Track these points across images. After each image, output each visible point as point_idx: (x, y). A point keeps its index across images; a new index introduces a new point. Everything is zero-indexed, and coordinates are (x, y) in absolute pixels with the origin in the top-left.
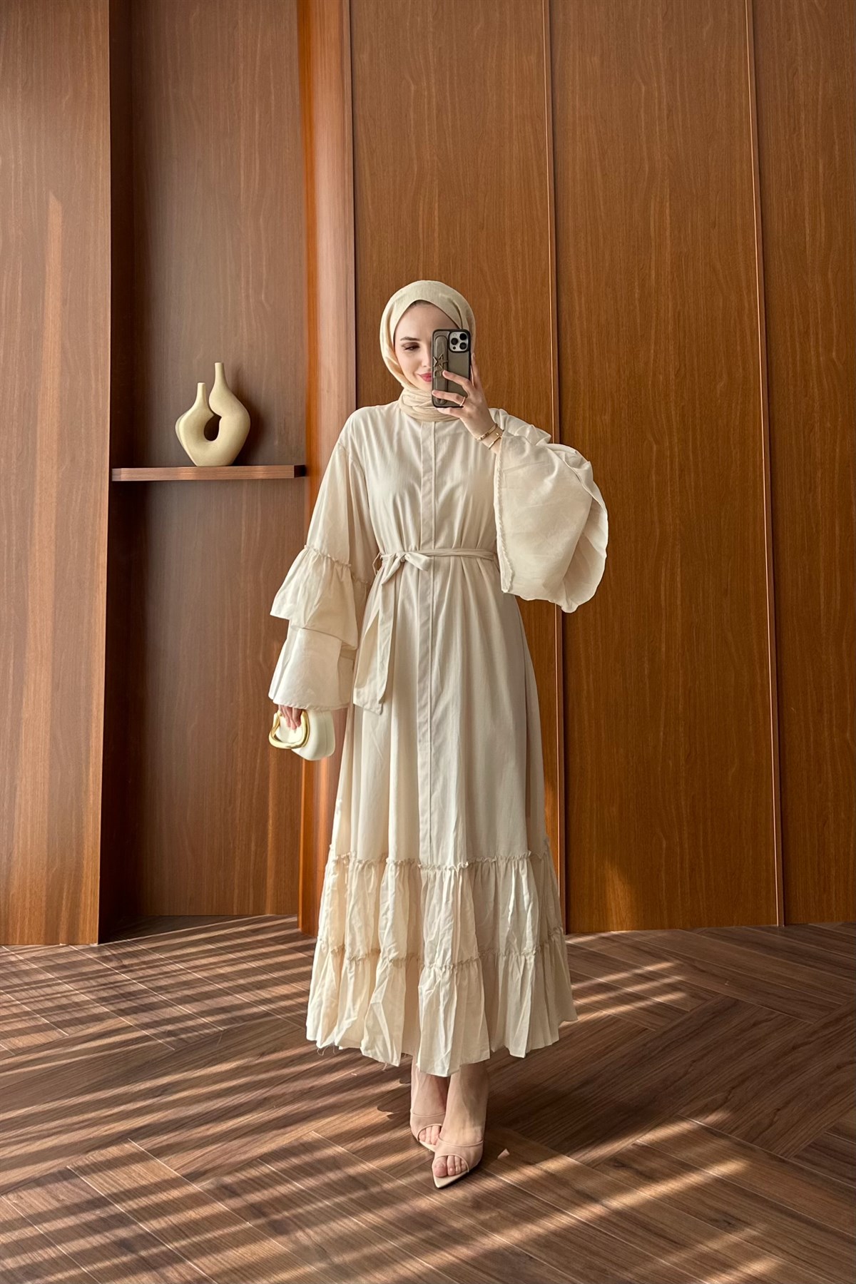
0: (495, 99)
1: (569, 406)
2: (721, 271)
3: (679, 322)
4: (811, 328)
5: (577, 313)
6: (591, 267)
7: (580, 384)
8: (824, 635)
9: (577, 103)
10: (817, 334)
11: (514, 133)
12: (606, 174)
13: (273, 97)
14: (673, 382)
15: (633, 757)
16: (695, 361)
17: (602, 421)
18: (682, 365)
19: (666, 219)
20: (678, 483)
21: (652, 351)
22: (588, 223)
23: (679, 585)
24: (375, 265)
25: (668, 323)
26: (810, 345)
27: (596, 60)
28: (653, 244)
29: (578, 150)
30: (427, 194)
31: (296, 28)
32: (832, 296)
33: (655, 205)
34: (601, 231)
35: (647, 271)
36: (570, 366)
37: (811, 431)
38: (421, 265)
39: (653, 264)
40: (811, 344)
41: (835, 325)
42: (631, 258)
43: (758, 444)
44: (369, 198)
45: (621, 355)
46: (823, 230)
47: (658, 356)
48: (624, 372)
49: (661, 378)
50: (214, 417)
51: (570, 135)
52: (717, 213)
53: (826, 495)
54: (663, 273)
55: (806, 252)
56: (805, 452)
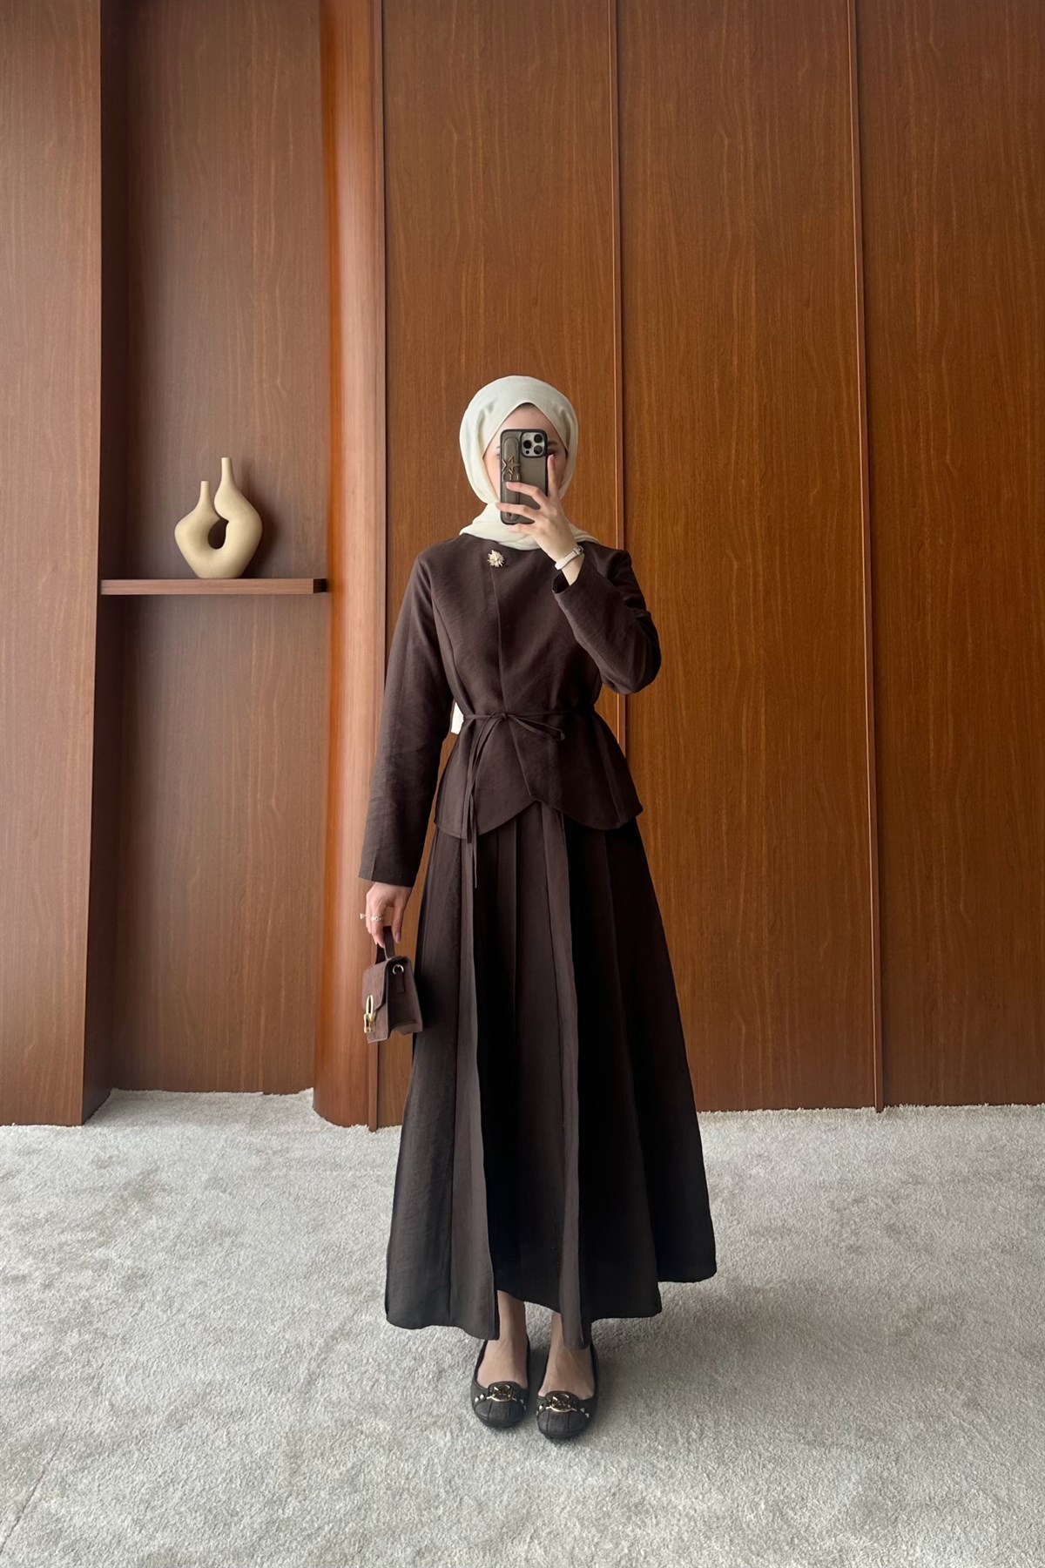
0: (552, 152)
1: (635, 514)
2: (816, 358)
3: (765, 416)
4: (921, 427)
5: (646, 405)
6: (663, 351)
7: (649, 489)
8: (934, 789)
9: (648, 158)
10: (928, 434)
11: (575, 192)
12: (682, 241)
13: (292, 148)
14: (758, 488)
15: (708, 926)
16: (784, 463)
17: (673, 533)
18: (769, 468)
19: (751, 296)
20: (762, 606)
21: (733, 451)
22: (660, 300)
23: (763, 727)
24: (409, 345)
25: (752, 420)
26: (919, 447)
27: (672, 106)
28: (736, 325)
29: (648, 213)
30: (471, 263)
31: (318, 64)
32: (946, 389)
33: (738, 279)
34: (675, 309)
35: (728, 357)
36: (637, 468)
37: (920, 548)
38: (463, 347)
39: (735, 348)
40: (921, 445)
41: (949, 424)
42: (709, 341)
43: (858, 562)
44: (403, 269)
45: (696, 455)
46: (937, 311)
47: (740, 456)
48: (700, 475)
49: (743, 481)
50: (218, 522)
51: (640, 195)
52: (811, 289)
53: (938, 624)
54: (747, 359)
55: (915, 335)
56: (912, 573)
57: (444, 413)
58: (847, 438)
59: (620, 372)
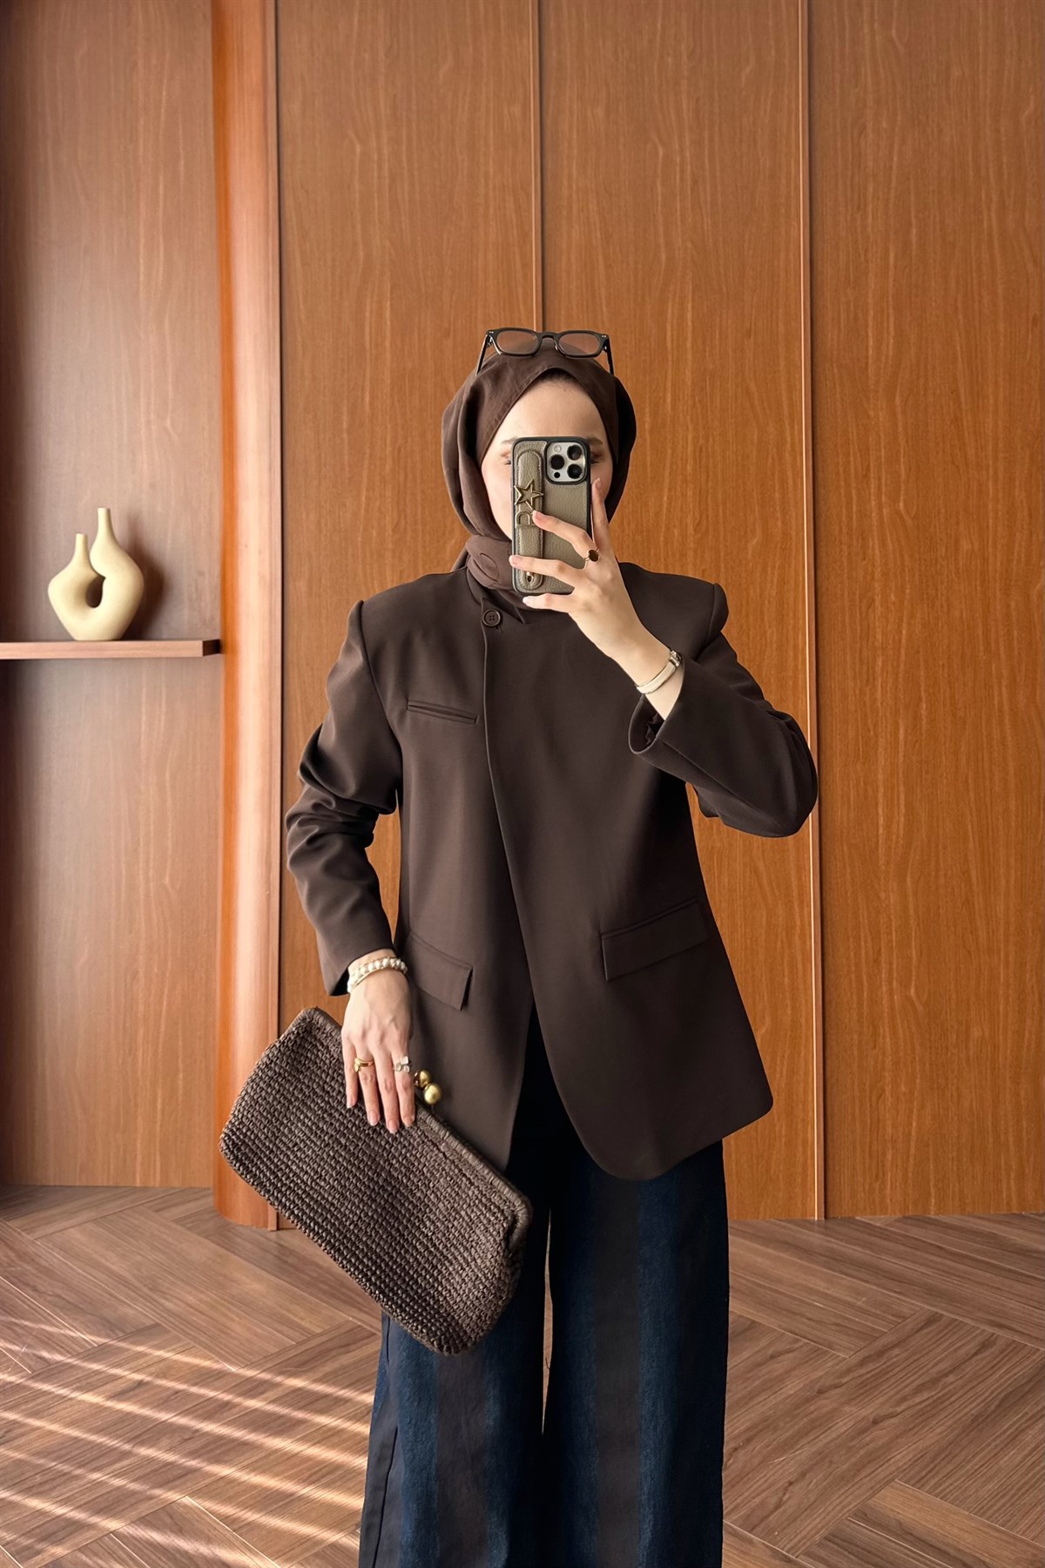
0: (466, 164)
2: (756, 394)
3: (701, 459)
4: (872, 471)
8: (883, 868)
9: (574, 172)
10: (880, 479)
11: (492, 210)
12: (610, 266)
13: (182, 162)
14: (692, 539)
16: (720, 511)
18: (704, 517)
19: (687, 324)
21: (665, 498)
24: (307, 383)
25: (687, 463)
26: (870, 494)
27: (600, 112)
28: (670, 358)
29: (574, 233)
30: (376, 290)
31: (210, 68)
32: (900, 429)
33: (673, 306)
35: (661, 394)
37: (869, 607)
38: (367, 383)
39: (669, 385)
40: (872, 490)
41: (903, 466)
43: (801, 622)
44: (300, 295)
46: (892, 341)
47: (673, 504)
48: (629, 524)
49: (676, 532)
50: (97, 577)
51: (565, 213)
52: (753, 318)
54: (681, 397)
55: (867, 368)
56: (861, 633)
57: (346, 457)
58: (790, 482)
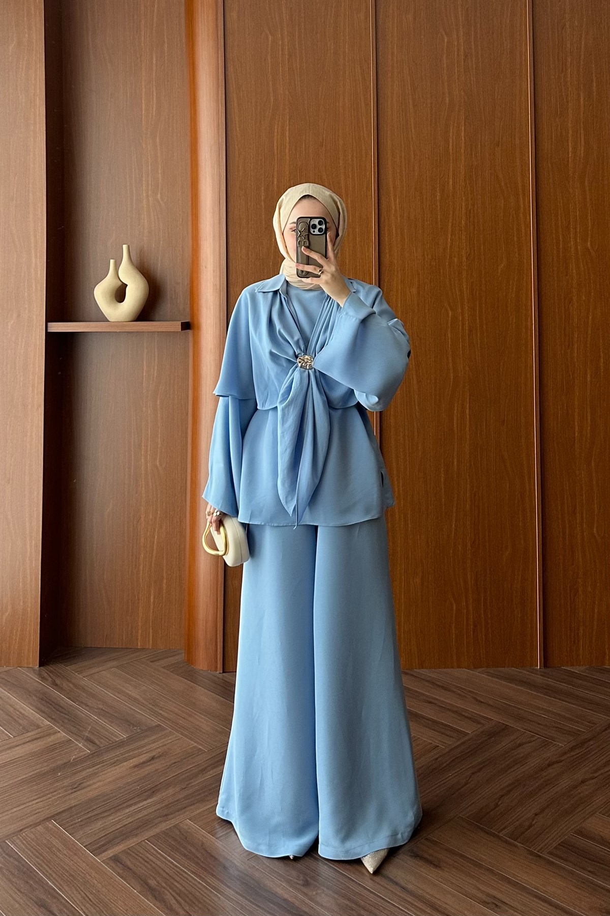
0: (332, 47)
1: (386, 281)
2: (502, 179)
3: (470, 218)
4: (572, 224)
5: (393, 210)
6: (404, 176)
7: (394, 264)
8: (578, 456)
9: (395, 50)
10: (576, 228)
11: (347, 73)
12: (416, 105)
13: (166, 45)
14: (465, 263)
15: (432, 542)
16: (482, 247)
17: (410, 292)
18: (472, 251)
19: (461, 139)
20: (467, 340)
21: (449, 240)
22: (403, 143)
23: (468, 417)
24: (241, 173)
25: (462, 220)
26: (570, 238)
27: (410, 17)
28: (451, 158)
29: (395, 86)
30: (281, 119)
32: (588, 200)
33: (453, 129)
34: (412, 148)
35: (446, 179)
36: (387, 251)
37: (570, 302)
38: (276, 173)
39: (451, 173)
40: (571, 236)
41: (590, 222)
42: (434, 169)
44: (237, 122)
45: (425, 243)
46: (583, 148)
47: (454, 243)
48: (428, 255)
49: (456, 260)
50: (122, 285)
51: (389, 75)
52: (500, 135)
53: (581, 351)
54: (458, 181)
55: (568, 165)
56: (565, 318)
57: (263, 216)
58: (523, 231)
59: (376, 188)
